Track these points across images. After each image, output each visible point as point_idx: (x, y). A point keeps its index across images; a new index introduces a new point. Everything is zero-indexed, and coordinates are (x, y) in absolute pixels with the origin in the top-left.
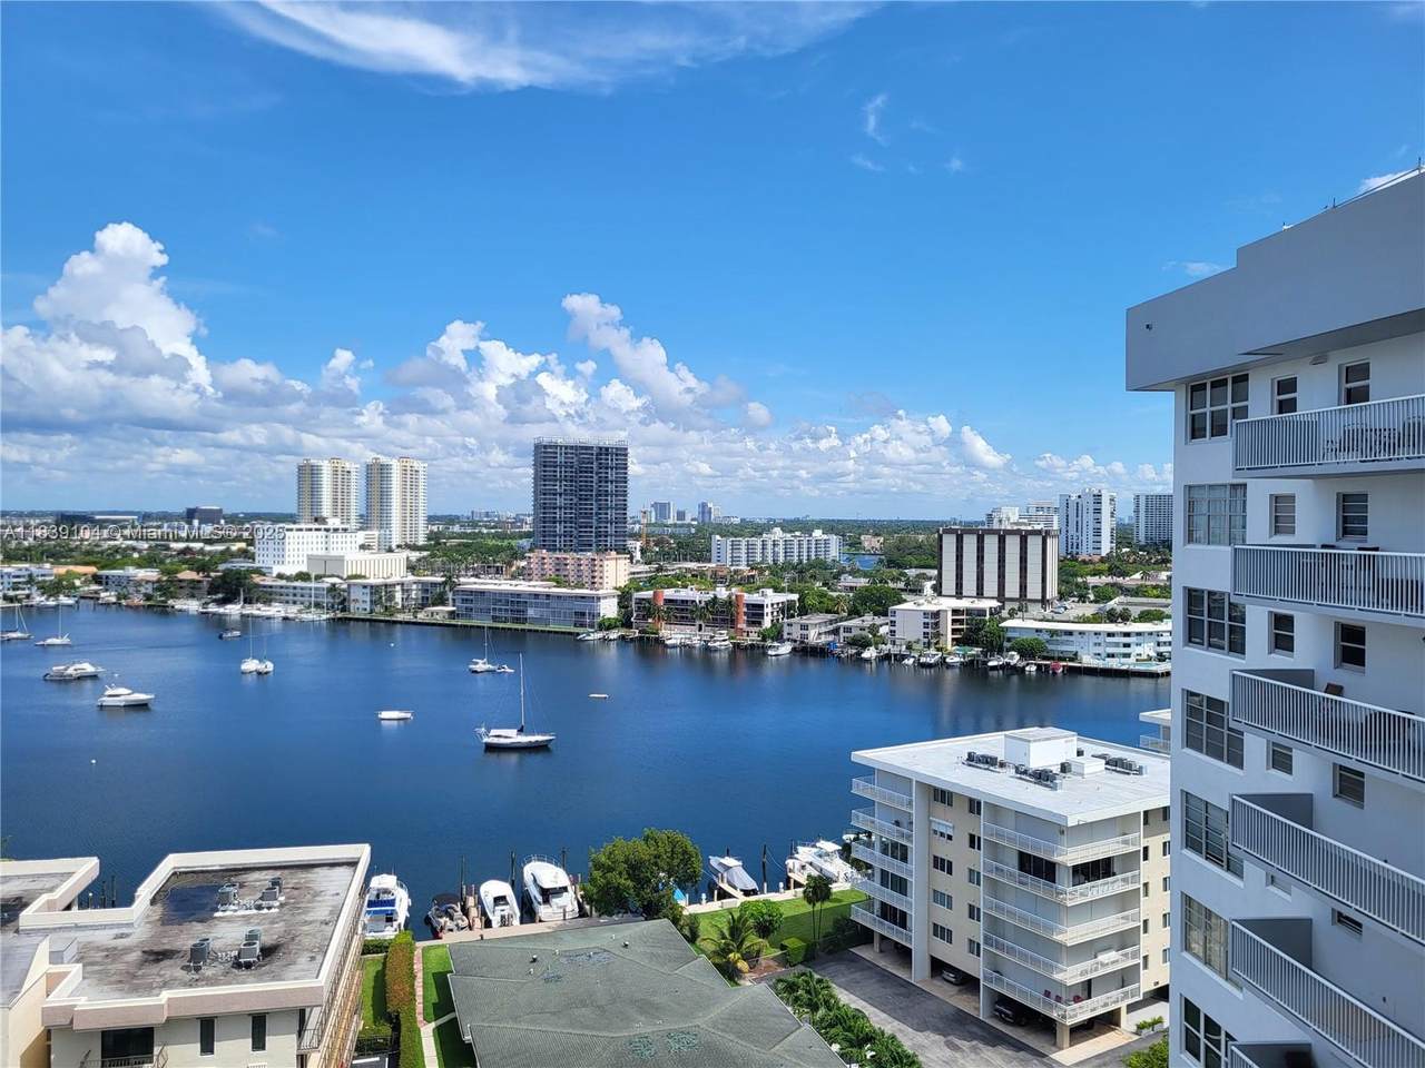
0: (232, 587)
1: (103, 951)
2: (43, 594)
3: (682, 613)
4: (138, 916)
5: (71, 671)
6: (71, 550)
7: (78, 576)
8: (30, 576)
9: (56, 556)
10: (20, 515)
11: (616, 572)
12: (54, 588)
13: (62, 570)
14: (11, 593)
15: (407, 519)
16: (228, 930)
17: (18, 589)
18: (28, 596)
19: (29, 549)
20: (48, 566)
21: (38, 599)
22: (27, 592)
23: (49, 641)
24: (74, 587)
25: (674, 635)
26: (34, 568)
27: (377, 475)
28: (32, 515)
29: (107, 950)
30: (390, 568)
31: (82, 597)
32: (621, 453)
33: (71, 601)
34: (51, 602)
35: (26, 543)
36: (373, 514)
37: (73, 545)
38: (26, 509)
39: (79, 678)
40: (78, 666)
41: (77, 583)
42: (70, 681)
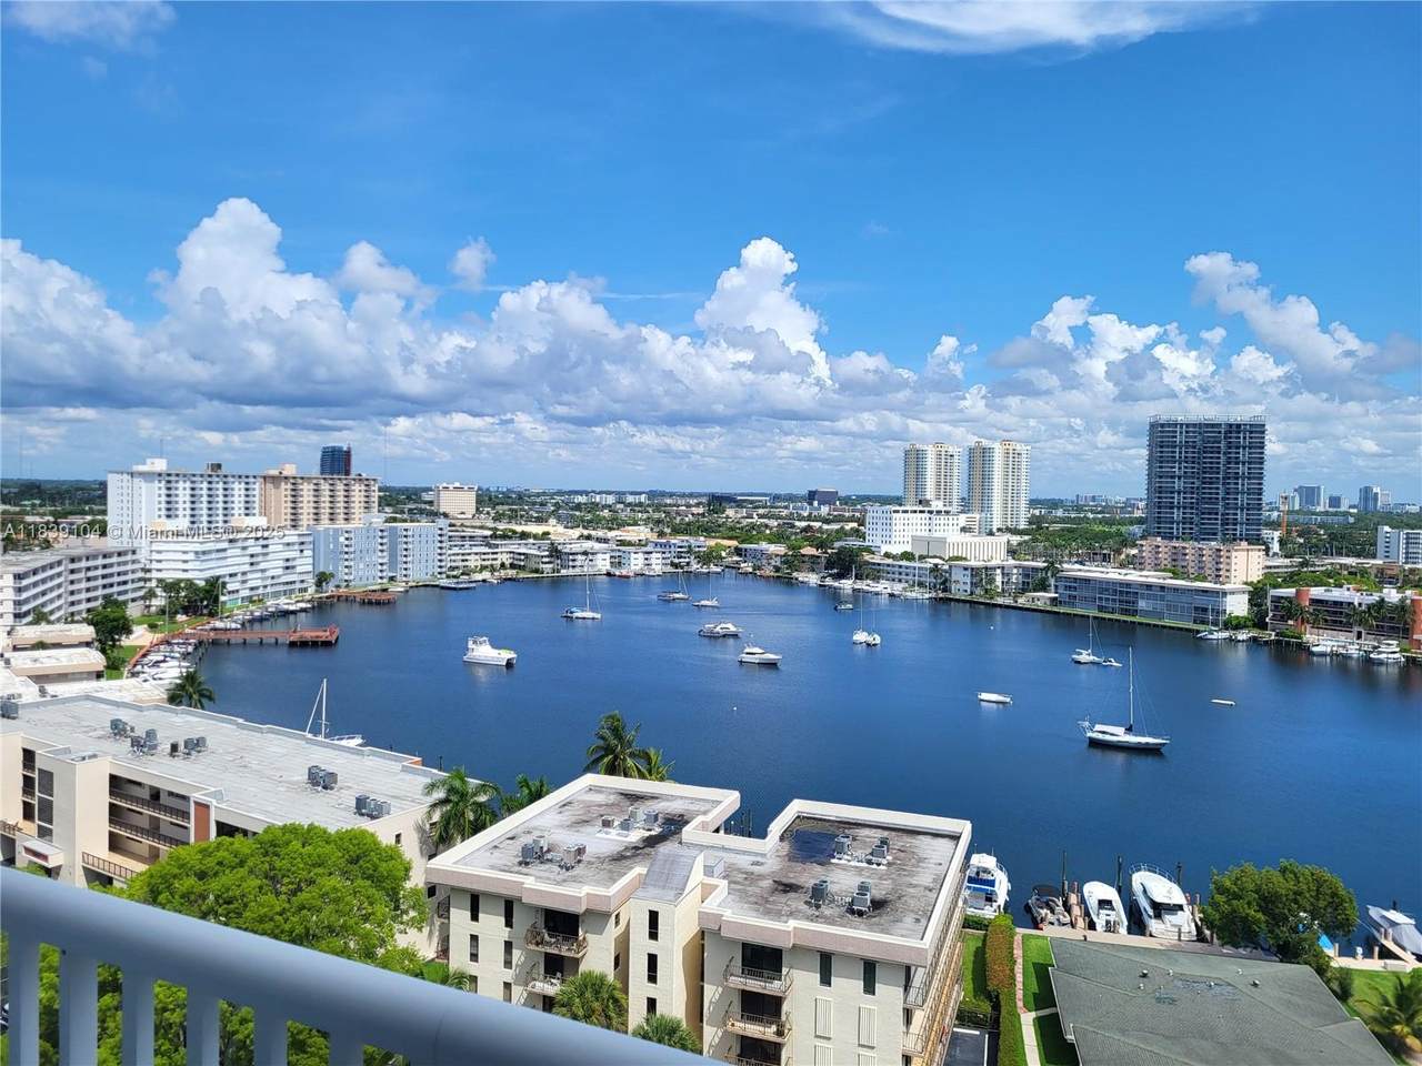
0: (845, 563)
1: (742, 873)
2: (699, 562)
3: (1335, 616)
4: (768, 849)
5: (718, 629)
6: (719, 526)
7: (725, 548)
8: (690, 547)
9: (708, 530)
10: (683, 496)
11: (1247, 565)
12: (706, 558)
13: (712, 543)
14: (676, 561)
15: (1008, 503)
16: (844, 876)
17: (681, 557)
18: (688, 564)
19: (688, 524)
20: (702, 539)
21: (695, 566)
22: (687, 560)
23: (703, 603)
24: (722, 558)
25: (1323, 642)
26: (693, 540)
27: (979, 459)
28: (691, 495)
29: (746, 873)
30: (991, 551)
31: (727, 567)
32: (1257, 430)
33: (719, 570)
34: (705, 570)
35: (687, 519)
36: (975, 497)
37: (721, 521)
38: (688, 491)
39: (724, 636)
40: (724, 626)
41: (724, 554)
42: (719, 637)
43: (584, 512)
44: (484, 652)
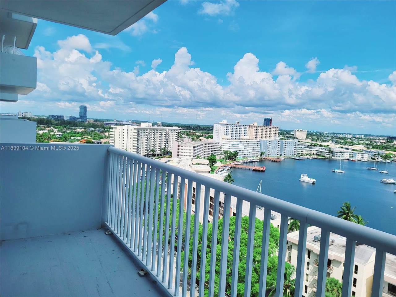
1: (391, 261)
2: (382, 158)
5: (388, 181)
6: (391, 147)
7: (392, 154)
8: (379, 153)
9: (386, 148)
10: (378, 136)
12: (386, 157)
13: (387, 152)
14: (373, 157)
17: (375, 156)
18: (378, 158)
19: (379, 146)
20: (384, 151)
21: (380, 159)
22: (377, 157)
23: (383, 172)
24: (391, 158)
26: (380, 151)
28: (380, 136)
29: (392, 261)
31: (392, 161)
33: (389, 161)
34: (384, 161)
35: (378, 144)
37: (391, 145)
38: (379, 135)
39: (390, 183)
40: (390, 180)
41: (392, 156)
42: (387, 183)
43: (341, 140)
44: (305, 178)
